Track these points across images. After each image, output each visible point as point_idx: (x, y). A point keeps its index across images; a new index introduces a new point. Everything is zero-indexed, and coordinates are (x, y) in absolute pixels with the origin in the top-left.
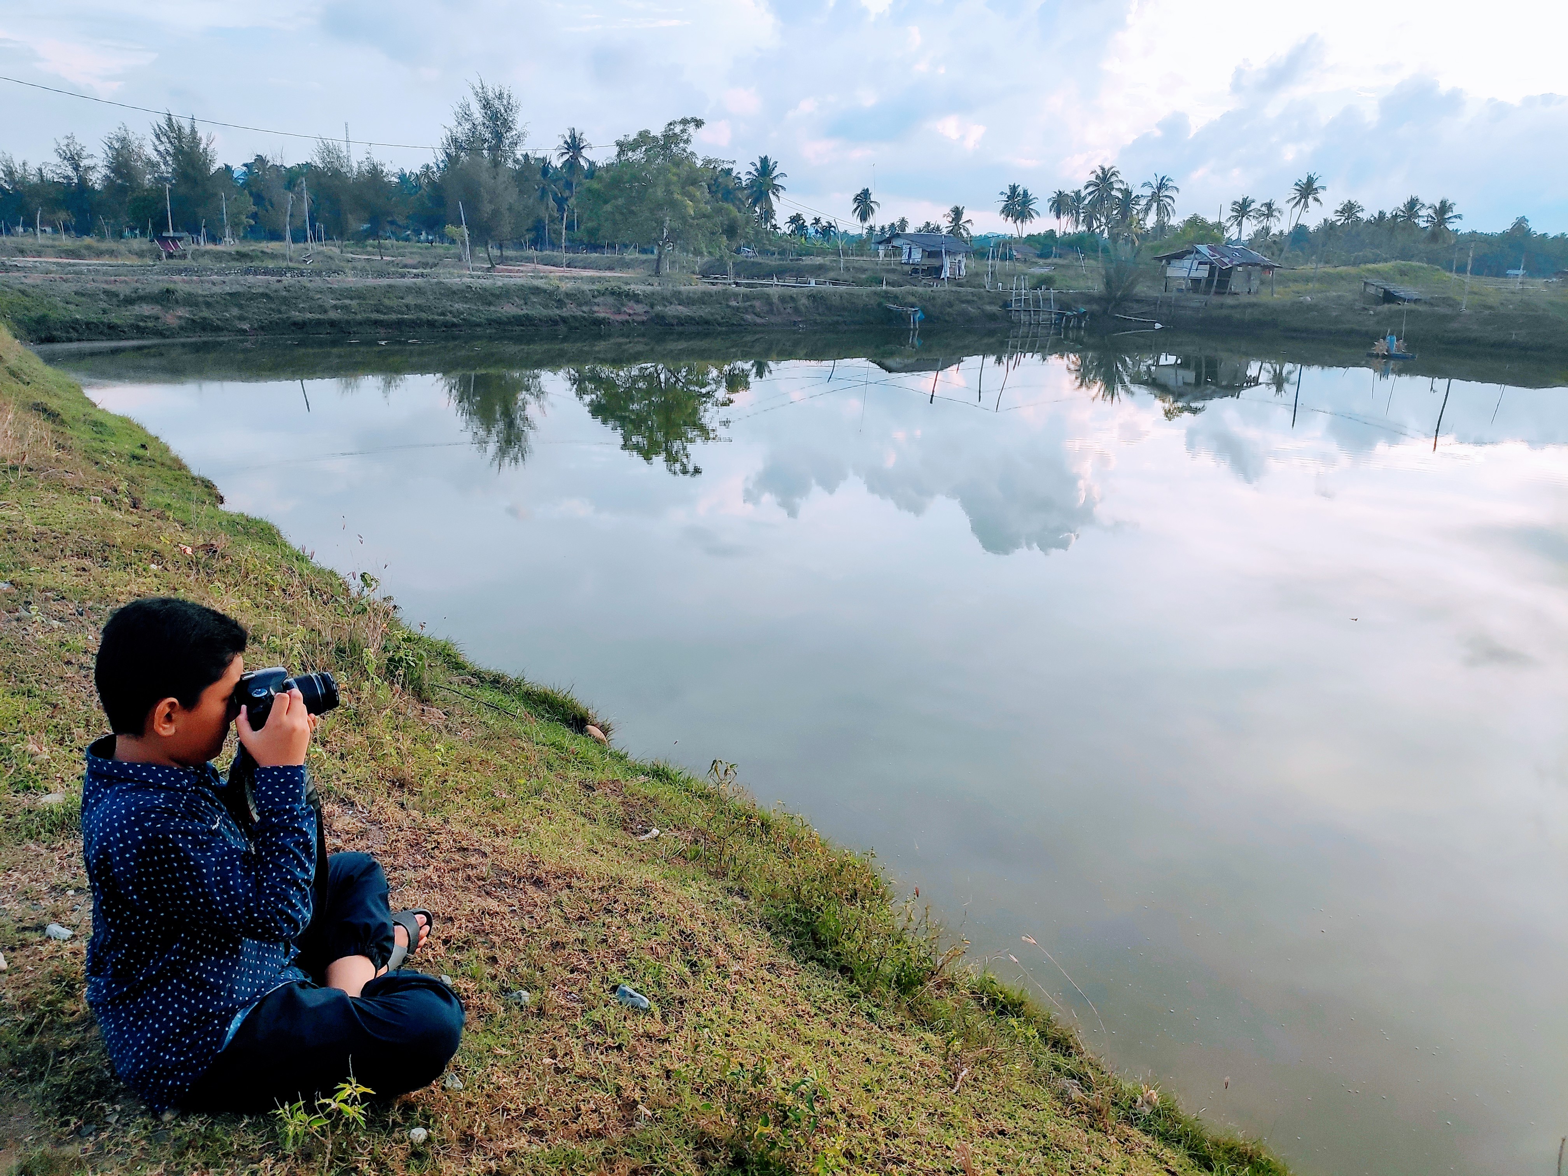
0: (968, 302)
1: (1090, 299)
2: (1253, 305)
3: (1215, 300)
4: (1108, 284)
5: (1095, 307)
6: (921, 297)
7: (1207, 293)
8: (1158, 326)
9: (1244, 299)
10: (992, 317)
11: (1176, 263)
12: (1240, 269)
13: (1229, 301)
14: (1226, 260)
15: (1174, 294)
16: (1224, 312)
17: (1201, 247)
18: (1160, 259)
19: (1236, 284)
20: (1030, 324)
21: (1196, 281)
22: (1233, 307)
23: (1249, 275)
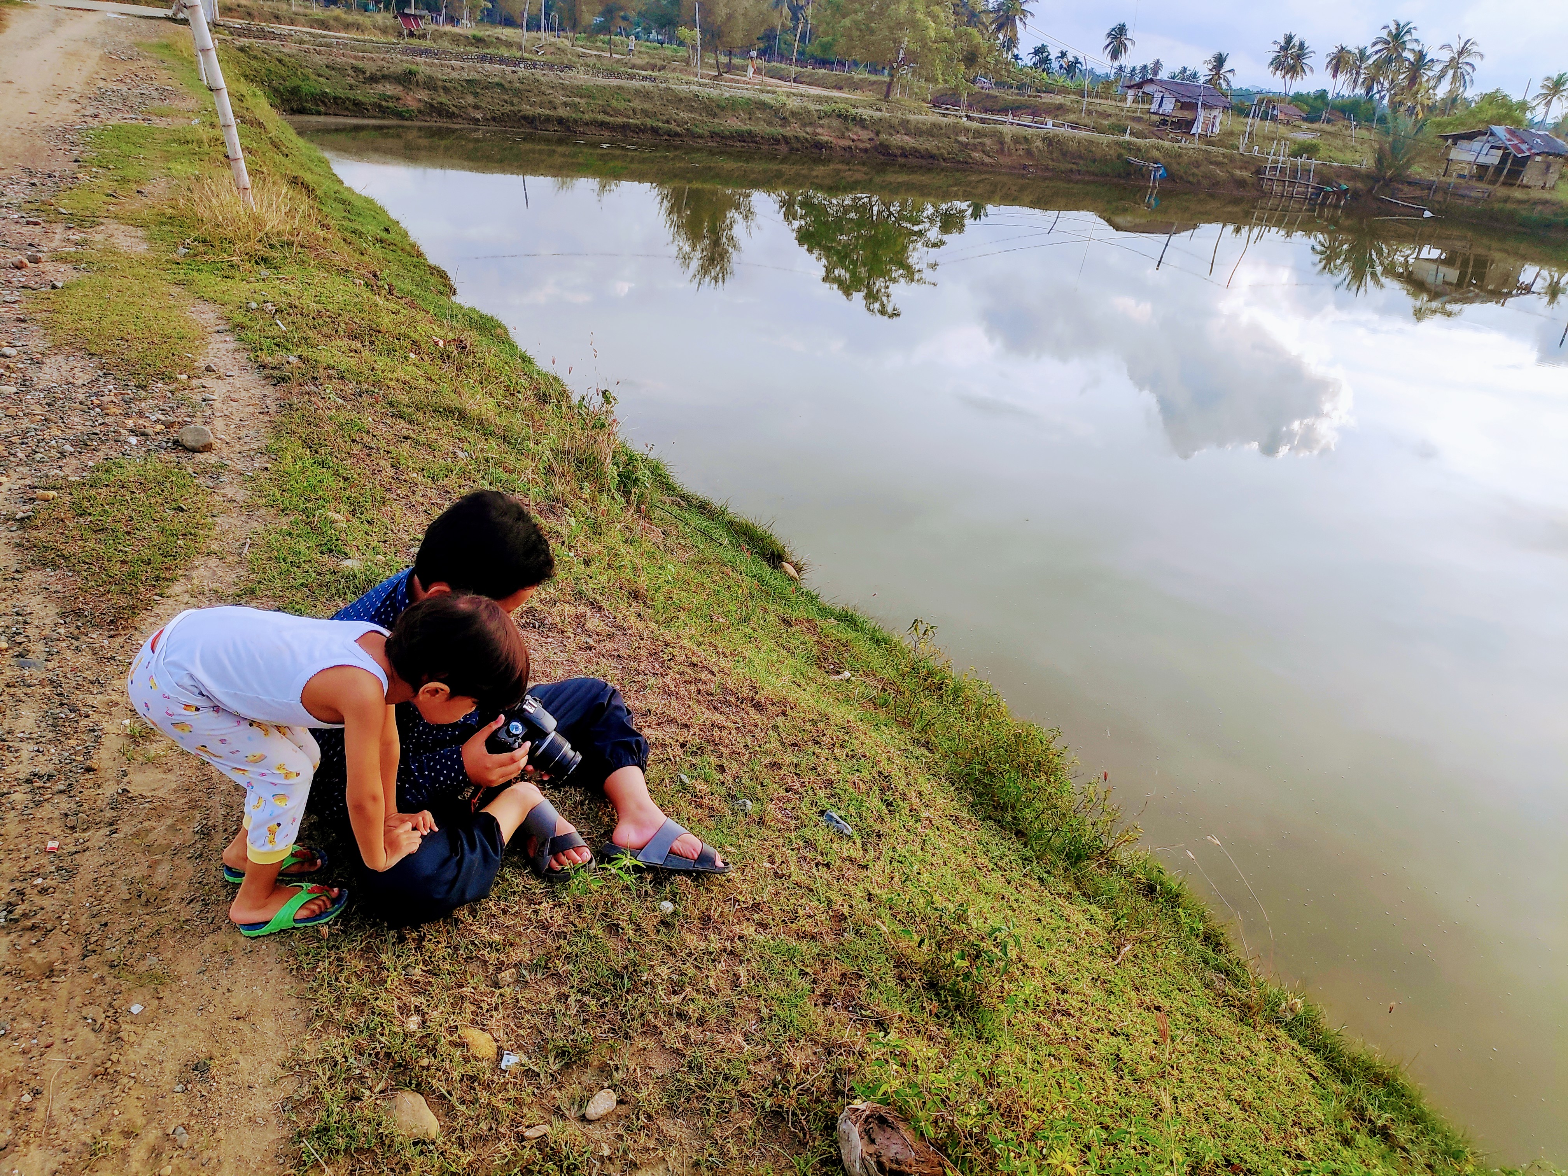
1: (1354, 175)
2: (1545, 202)
3: (1501, 191)
4: (1379, 161)
5: (1359, 185)
6: (1167, 153)
7: (1493, 182)
8: (1427, 214)
9: (1536, 194)
10: (1241, 183)
11: (1463, 144)
12: (1538, 158)
13: (1518, 194)
14: (1524, 147)
15: (1453, 180)
16: (1509, 206)
17: (1496, 129)
18: (1446, 138)
19: (1530, 176)
20: (1283, 196)
21: (1483, 168)
22: (1520, 202)
23: (1548, 166)
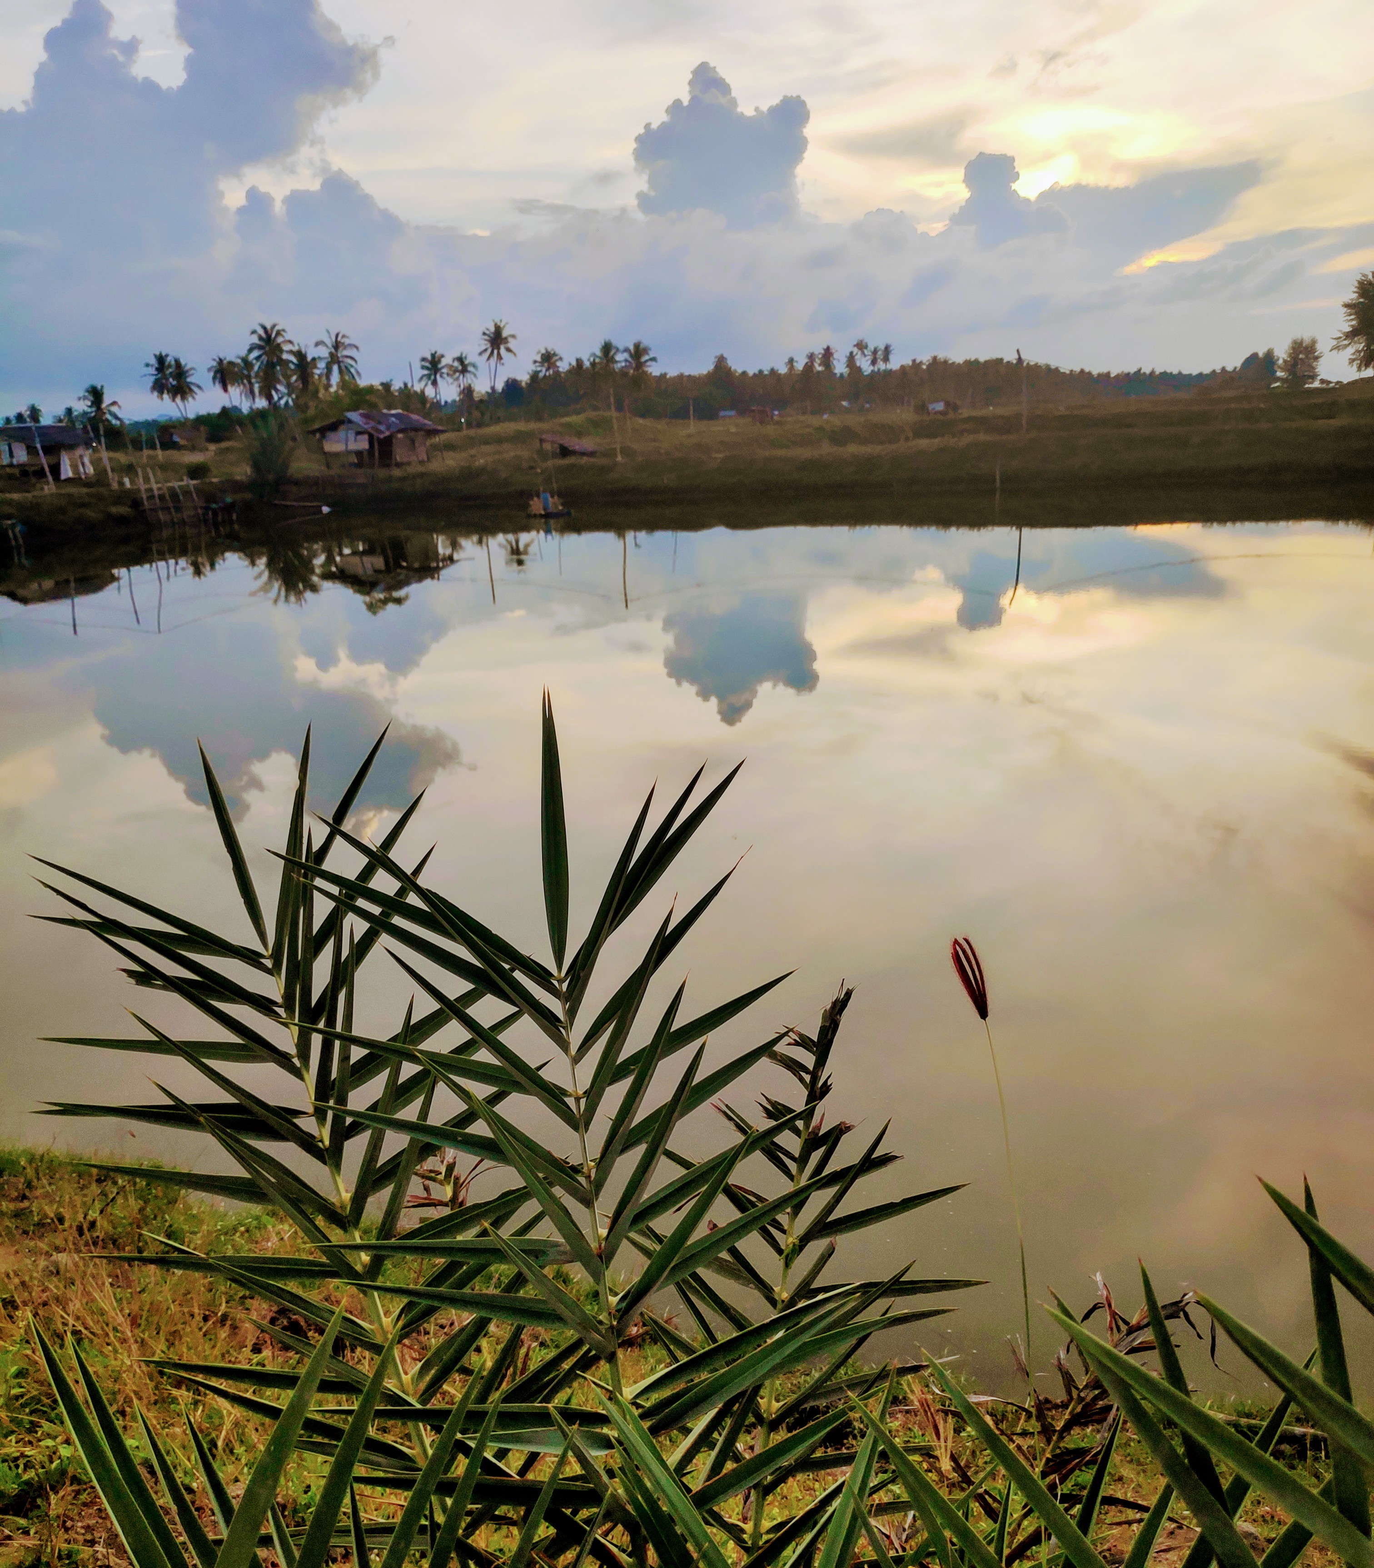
0: (84, 505)
1: (236, 486)
2: (422, 475)
3: (382, 473)
4: (256, 467)
5: (248, 496)
6: (20, 505)
7: (372, 466)
8: (326, 509)
9: (413, 469)
10: (121, 520)
11: (331, 435)
12: (400, 436)
13: (396, 472)
14: (382, 428)
15: (335, 471)
16: (395, 485)
17: (354, 416)
18: (313, 432)
19: (400, 454)
20: (173, 523)
21: (359, 454)
22: (402, 479)
23: (413, 441)
